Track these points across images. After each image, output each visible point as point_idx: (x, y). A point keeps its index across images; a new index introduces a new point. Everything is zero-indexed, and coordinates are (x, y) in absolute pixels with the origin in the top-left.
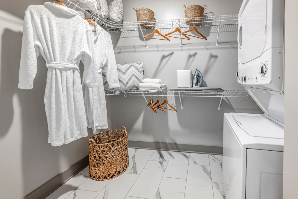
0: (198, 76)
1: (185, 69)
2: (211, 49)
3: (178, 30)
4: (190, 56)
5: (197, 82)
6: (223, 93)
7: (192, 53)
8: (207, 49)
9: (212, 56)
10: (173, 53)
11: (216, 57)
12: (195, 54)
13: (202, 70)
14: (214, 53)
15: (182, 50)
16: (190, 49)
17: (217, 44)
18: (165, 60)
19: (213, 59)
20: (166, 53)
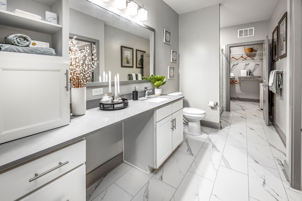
0: (250, 72)
1: (244, 69)
2: (256, 62)
3: (242, 57)
4: (246, 65)
5: (249, 75)
6: (261, 78)
7: (247, 63)
8: (254, 62)
9: (256, 64)
10: (238, 64)
11: (259, 65)
12: (249, 64)
13: (252, 70)
14: (258, 63)
15: (242, 62)
16: (246, 62)
17: (259, 60)
18: (234, 66)
19: (257, 66)
20: (235, 64)
